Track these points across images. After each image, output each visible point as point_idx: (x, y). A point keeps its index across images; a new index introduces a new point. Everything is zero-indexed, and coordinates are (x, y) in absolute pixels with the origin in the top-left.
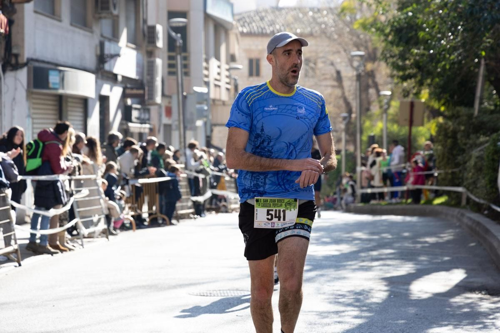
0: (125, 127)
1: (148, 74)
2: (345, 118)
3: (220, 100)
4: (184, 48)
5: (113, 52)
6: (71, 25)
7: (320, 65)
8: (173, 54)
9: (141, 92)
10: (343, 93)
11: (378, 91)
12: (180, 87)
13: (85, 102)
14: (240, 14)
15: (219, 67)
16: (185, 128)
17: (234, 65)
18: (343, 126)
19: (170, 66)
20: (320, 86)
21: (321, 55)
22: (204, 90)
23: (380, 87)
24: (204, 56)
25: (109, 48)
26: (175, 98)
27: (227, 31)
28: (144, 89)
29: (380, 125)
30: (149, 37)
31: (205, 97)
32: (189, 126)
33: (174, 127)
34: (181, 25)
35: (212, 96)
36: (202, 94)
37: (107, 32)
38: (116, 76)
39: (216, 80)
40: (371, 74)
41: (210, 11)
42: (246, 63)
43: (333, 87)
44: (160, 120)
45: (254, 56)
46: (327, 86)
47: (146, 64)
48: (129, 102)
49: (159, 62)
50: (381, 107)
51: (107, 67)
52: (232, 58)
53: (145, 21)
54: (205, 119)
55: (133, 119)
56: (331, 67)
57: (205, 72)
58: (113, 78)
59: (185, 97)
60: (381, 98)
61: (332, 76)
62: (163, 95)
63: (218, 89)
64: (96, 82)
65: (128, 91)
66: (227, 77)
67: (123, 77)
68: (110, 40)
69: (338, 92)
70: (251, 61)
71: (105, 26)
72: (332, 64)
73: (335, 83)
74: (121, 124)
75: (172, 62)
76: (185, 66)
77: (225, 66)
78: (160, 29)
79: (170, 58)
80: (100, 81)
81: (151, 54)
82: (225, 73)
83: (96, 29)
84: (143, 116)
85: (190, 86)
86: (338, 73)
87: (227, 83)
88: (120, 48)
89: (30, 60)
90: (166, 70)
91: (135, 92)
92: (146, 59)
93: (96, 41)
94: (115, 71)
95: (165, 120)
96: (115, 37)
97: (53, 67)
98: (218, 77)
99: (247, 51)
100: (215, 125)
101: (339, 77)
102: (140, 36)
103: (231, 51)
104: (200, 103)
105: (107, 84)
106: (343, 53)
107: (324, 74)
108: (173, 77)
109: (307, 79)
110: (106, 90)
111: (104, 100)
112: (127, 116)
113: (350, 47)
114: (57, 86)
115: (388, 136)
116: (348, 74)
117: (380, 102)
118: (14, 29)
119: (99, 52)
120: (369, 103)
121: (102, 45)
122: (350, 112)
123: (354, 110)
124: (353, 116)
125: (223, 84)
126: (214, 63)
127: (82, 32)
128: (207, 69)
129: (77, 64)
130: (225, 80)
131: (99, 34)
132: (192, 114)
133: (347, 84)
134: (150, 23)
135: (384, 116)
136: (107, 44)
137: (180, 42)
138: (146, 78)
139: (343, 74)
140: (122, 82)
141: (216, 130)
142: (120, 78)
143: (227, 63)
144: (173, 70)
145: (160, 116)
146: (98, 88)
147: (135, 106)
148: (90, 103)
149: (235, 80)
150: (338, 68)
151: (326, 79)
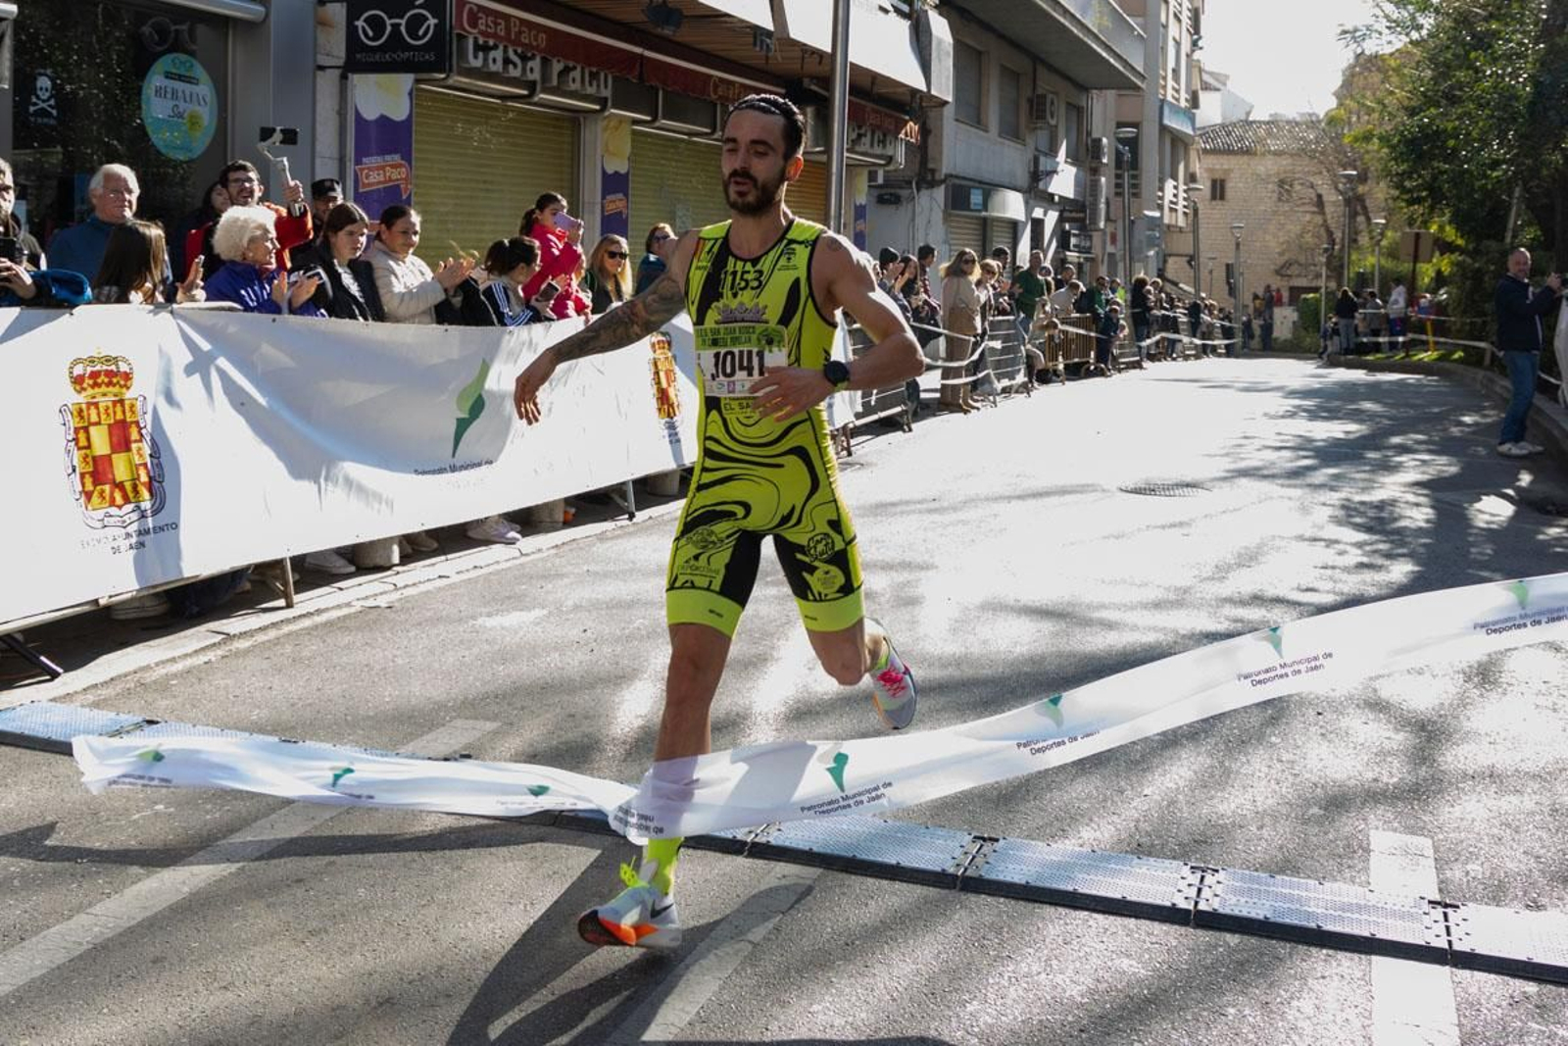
0: (1062, 256)
1: (1091, 195)
2: (1326, 250)
3: (1176, 226)
4: (1135, 164)
5: (1049, 169)
6: (1000, 136)
7: (1298, 187)
8: (1119, 172)
9: (1081, 215)
10: (1325, 221)
11: (1368, 219)
12: (1126, 210)
13: (1014, 227)
14: (1204, 128)
15: (1176, 187)
16: (1131, 259)
17: (1192, 186)
18: (1323, 260)
19: (1118, 186)
21: (1297, 176)
22: (1157, 214)
23: (1371, 215)
24: (1158, 175)
25: (1044, 163)
26: (1120, 223)
27: (1186, 146)
28: (1085, 212)
29: (1371, 260)
30: (1093, 152)
31: (1158, 222)
32: (1136, 257)
33: (1118, 258)
34: (1130, 135)
35: (1166, 221)
36: (1152, 218)
37: (1044, 146)
38: (1052, 196)
39: (1172, 202)
40: (1360, 199)
41: (1166, 122)
42: (1209, 184)
43: (1314, 213)
44: (1104, 248)
45: (1217, 176)
46: (1307, 212)
47: (1088, 183)
48: (1067, 227)
49: (1103, 179)
50: (1372, 238)
51: (1041, 185)
52: (1192, 178)
53: (1089, 134)
54: (1157, 249)
55: (1072, 248)
56: (1311, 190)
57: (1160, 194)
58: (1048, 199)
59: (1133, 222)
60: (1373, 227)
61: (1312, 200)
62: (1108, 219)
63: (1174, 214)
64: (1027, 203)
65: (1066, 214)
66: (1185, 199)
67: (1061, 197)
68: (1046, 155)
69: (1319, 219)
70: (1214, 182)
71: (1042, 137)
72: (1313, 187)
73: (1315, 209)
74: (1056, 252)
75: (1119, 181)
76: (1135, 186)
77: (1182, 187)
78: (1105, 141)
79: (1118, 176)
80: (1031, 202)
81: (1095, 171)
82: (1182, 195)
83: (1030, 141)
84: (1083, 244)
85: (1140, 210)
86: (1320, 196)
87: (1185, 207)
88: (1058, 163)
89: (949, 176)
90: (1113, 190)
91: (1074, 215)
92: (1089, 178)
93: (1030, 156)
94: (1051, 190)
95: (1110, 249)
96: (1053, 152)
97: (977, 185)
98: (1175, 200)
99: (1210, 170)
100: (1170, 255)
101: (1320, 202)
102: (1083, 150)
103: (1191, 170)
104: (1149, 230)
105: (1040, 206)
106: (1325, 173)
107: (1301, 199)
108: (1120, 199)
109: (1280, 204)
110: (1038, 213)
111: (1038, 225)
112: (1064, 244)
113: (1335, 167)
114: (980, 208)
115: (1380, 273)
116: (1331, 197)
117: (1370, 232)
118: (931, 140)
119: (1032, 169)
120: (1356, 233)
121: (1036, 160)
122: (1333, 242)
123: (1338, 240)
124: (1337, 247)
125: (1180, 207)
126: (1170, 184)
127: (1012, 144)
128: (1161, 189)
129: (1006, 181)
130: (1182, 203)
131: (1033, 148)
132: (1140, 242)
133: (1329, 209)
134: (1095, 135)
135: (1377, 249)
136: (1042, 159)
137: (1127, 156)
138: (1089, 199)
139: (1325, 198)
140: (1059, 203)
141: (1171, 260)
142: (1056, 198)
143: (1185, 184)
144: (1119, 190)
145: (1104, 243)
146: (1029, 210)
147: (1073, 232)
148: (1020, 228)
149: (1195, 203)
150: (1319, 191)
151: (1304, 204)
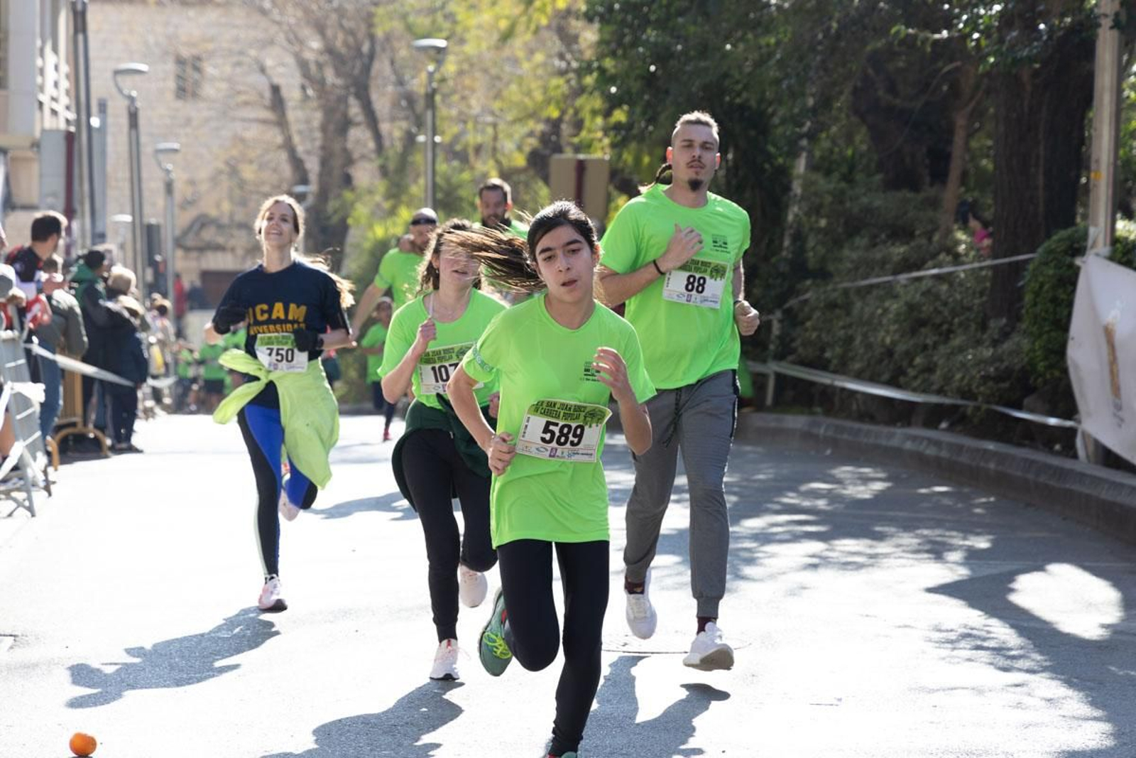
10: (288, 138)
15: (56, 68)
20: (234, 119)
24: (38, 41)
39: (53, 98)
43: (265, 122)
56: (258, 77)
57: (40, 80)
61: (262, 96)
69: (275, 135)
72: (263, 70)
73: (268, 115)
86: (276, 90)
101: (277, 99)
107: (239, 93)
120: (349, 161)
122: (304, 181)
123: (313, 177)
126: (50, 58)
128: (42, 72)
133: (293, 115)
139: (285, 93)
150: (276, 81)
151: (246, 103)
